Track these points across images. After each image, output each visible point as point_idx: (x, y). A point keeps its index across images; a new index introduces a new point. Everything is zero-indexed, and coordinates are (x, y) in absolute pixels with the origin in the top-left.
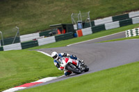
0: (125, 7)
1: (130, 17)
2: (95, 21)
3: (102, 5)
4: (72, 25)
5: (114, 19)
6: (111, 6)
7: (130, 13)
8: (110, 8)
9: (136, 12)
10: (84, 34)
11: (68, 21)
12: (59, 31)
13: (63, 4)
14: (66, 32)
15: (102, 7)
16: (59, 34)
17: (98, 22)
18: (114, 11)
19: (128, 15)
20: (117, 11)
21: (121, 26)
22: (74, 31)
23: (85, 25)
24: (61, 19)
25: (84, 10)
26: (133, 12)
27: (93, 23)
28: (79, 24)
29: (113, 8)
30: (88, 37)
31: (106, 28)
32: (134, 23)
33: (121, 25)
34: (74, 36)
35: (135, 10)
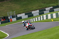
0: (30, 9)
1: (32, 13)
2: (18, 15)
4: (8, 17)
5: (26, 14)
6: (24, 9)
7: (32, 12)
10: (13, 21)
11: (6, 15)
12: (2, 20)
13: (4, 8)
15: (20, 9)
16: (2, 21)
17: (19, 16)
19: (31, 12)
20: (27, 11)
21: (28, 17)
22: (9, 19)
23: (13, 17)
24: (3, 14)
25: (13, 11)
27: (17, 16)
28: (11, 16)
29: (25, 10)
30: (15, 22)
31: (22, 18)
32: (34, 16)
34: (9, 21)
35: (34, 10)
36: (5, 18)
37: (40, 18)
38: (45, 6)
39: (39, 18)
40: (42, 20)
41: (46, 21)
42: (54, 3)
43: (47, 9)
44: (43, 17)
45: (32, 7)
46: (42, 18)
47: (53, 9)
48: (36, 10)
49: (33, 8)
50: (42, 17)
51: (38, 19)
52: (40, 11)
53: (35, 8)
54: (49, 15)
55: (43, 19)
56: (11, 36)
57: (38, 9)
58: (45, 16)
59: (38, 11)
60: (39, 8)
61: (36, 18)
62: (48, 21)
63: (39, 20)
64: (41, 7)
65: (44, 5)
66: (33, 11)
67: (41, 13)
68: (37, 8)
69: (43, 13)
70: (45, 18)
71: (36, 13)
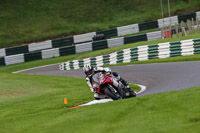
0: (23, 35)
1: (30, 50)
5: (8, 53)
6: (4, 33)
7: (30, 45)
8: (3, 36)
18: (8, 41)
19: (27, 47)
29: (7, 37)
35: (36, 41)
38: (72, 30)
42: (102, 21)
43: (77, 38)
48: (44, 40)
49: (31, 32)
53: (38, 33)
59: (48, 44)
60: (53, 33)
64: (60, 32)
65: (69, 25)
66: (32, 42)
68: (47, 34)
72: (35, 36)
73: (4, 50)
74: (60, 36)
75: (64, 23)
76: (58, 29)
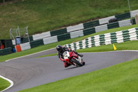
0: (63, 21)
1: (68, 31)
2: (33, 36)
3: (40, 20)
4: (11, 40)
6: (49, 20)
7: (68, 28)
8: (48, 23)
9: (76, 26)
10: (22, 49)
11: (7, 36)
13: (1, 19)
14: (5, 47)
17: (36, 37)
18: (52, 26)
19: (66, 29)
20: (55, 26)
21: (59, 41)
22: (13, 46)
23: (23, 40)
25: (22, 25)
26: (71, 27)
27: (31, 38)
28: (18, 39)
29: (51, 23)
30: (27, 52)
31: (45, 43)
32: (72, 37)
33: (60, 39)
34: (13, 51)
35: (72, 25)
36: (4, 44)
37: (87, 43)
38: (98, 15)
39: (84, 41)
40: (90, 46)
41: (100, 51)
42: (120, 7)
43: (101, 21)
44: (93, 41)
45: (66, 17)
46: (90, 44)
47: (116, 21)
49: (68, 18)
50: (90, 39)
51: (81, 45)
52: (85, 27)
53: (73, 19)
54: (108, 36)
55: (93, 45)
56: (18, 85)
57: (82, 22)
58: (97, 38)
59: (81, 26)
60: (84, 18)
61: (78, 43)
62: (104, 50)
63: (84, 47)
64: (89, 17)
65: (96, 12)
66: (69, 25)
67: (89, 30)
68: (79, 20)
69: (93, 31)
70: (97, 43)
71: (76, 30)
72: (71, 21)
73: (49, 32)
74: (89, 20)
75: (92, 10)
76: (88, 15)
